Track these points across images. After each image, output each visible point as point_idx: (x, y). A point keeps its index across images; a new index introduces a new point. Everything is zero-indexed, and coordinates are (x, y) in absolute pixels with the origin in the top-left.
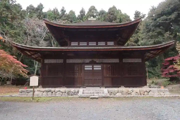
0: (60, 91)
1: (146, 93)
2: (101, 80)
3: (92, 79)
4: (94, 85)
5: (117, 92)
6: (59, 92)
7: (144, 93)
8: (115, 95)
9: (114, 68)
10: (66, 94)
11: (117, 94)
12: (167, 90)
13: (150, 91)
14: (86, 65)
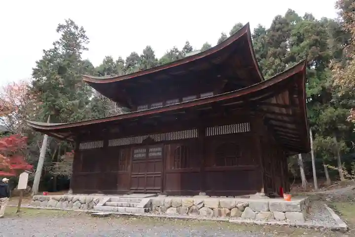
0: (78, 200)
1: (233, 213)
2: (160, 178)
3: (144, 177)
4: (147, 190)
5: (169, 206)
6: (77, 202)
7: (228, 211)
8: (163, 211)
9: (186, 151)
10: (85, 206)
11: (168, 211)
12: (295, 207)
13: (245, 207)
14: (137, 149)
